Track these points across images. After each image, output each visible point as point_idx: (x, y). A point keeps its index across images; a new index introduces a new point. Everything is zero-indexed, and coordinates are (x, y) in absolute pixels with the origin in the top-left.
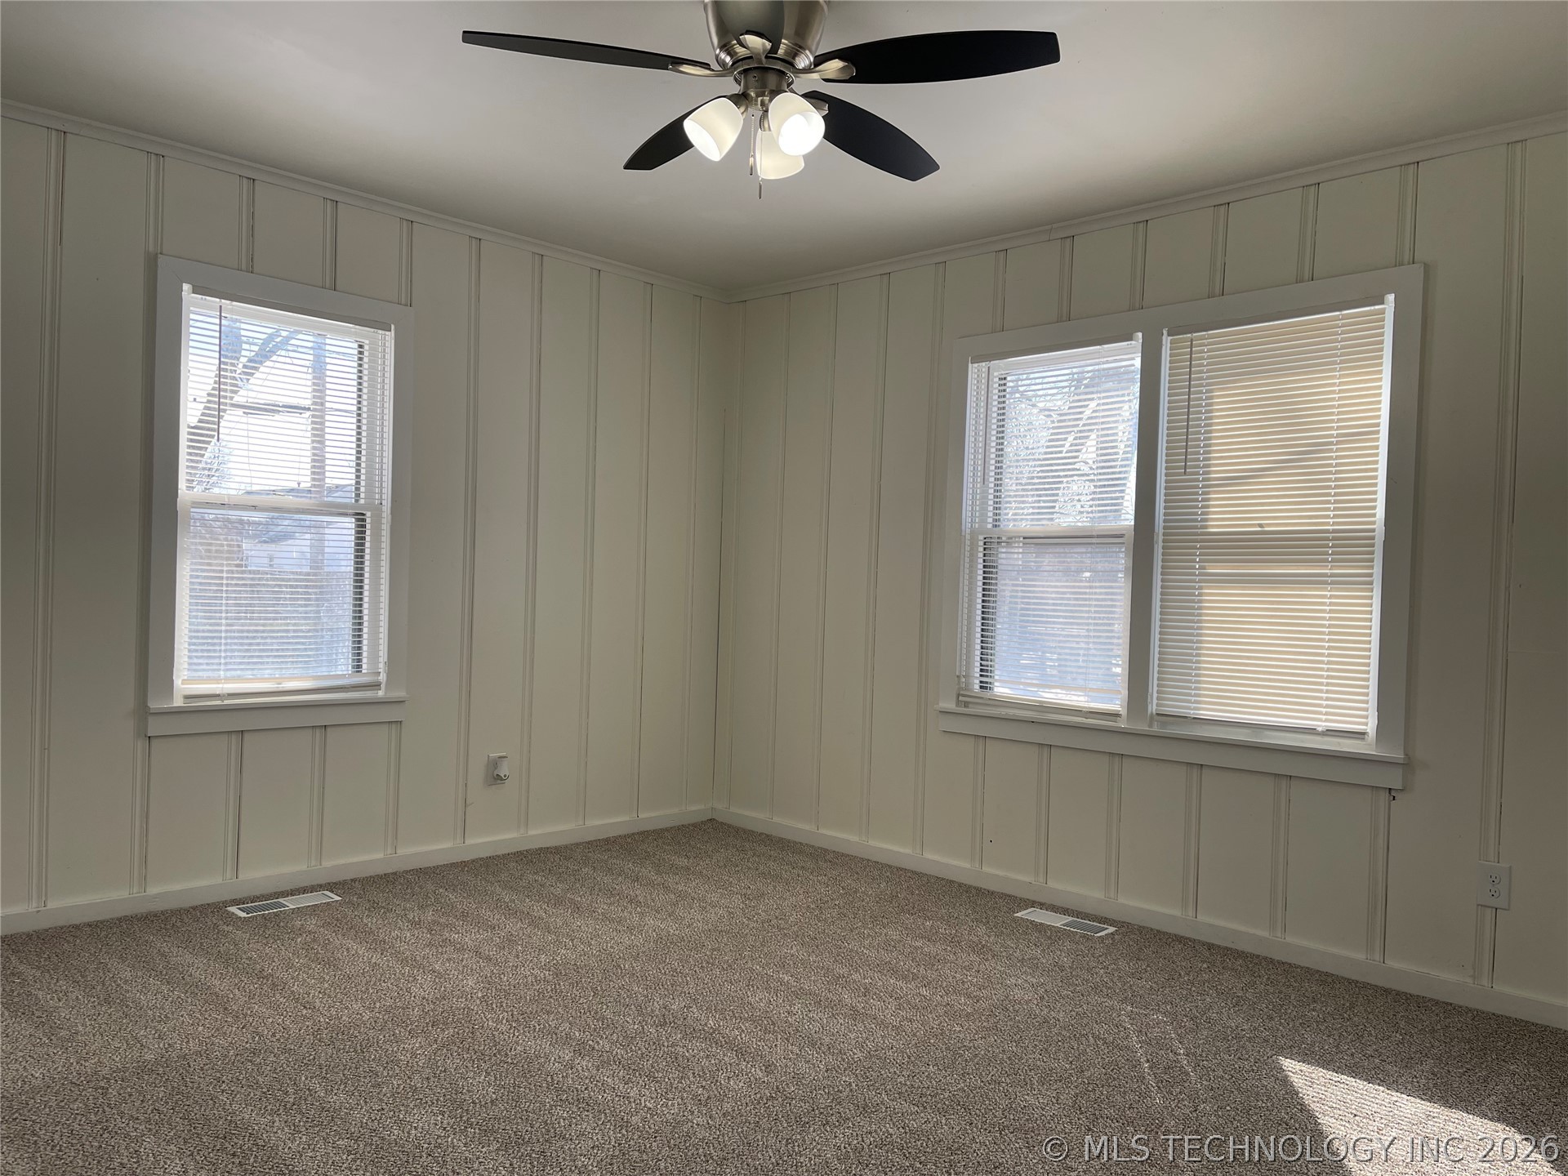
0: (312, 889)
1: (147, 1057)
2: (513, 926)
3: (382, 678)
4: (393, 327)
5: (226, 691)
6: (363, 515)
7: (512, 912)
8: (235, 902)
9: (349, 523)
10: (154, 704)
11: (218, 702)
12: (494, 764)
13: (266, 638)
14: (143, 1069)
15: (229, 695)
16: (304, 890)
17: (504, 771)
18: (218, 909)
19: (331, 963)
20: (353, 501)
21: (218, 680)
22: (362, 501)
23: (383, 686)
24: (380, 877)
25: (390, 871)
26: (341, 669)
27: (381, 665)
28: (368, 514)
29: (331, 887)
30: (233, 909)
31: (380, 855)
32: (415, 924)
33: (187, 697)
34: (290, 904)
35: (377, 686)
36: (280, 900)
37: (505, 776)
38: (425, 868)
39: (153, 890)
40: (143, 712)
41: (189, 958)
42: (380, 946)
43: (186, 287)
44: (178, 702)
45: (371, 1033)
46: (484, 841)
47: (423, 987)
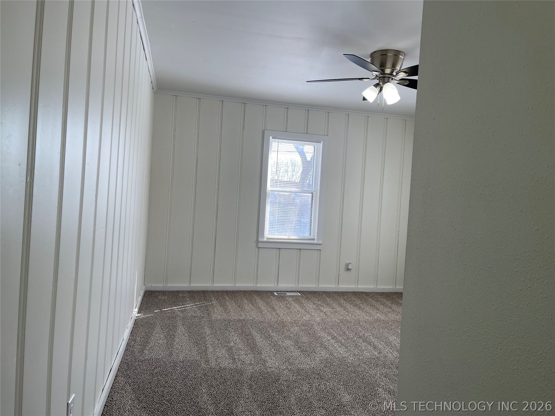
0: (295, 292)
1: (241, 319)
2: (339, 309)
3: (316, 237)
4: (322, 142)
5: (276, 238)
6: (313, 193)
7: (341, 305)
8: (276, 292)
9: (310, 195)
10: (260, 240)
11: (275, 240)
12: (347, 265)
13: (288, 225)
14: (239, 320)
15: (277, 239)
16: (293, 292)
17: (350, 267)
18: (272, 292)
19: (289, 308)
20: (311, 190)
21: (274, 235)
22: (313, 190)
23: (316, 240)
24: (313, 292)
25: (317, 291)
26: (307, 235)
27: (316, 234)
28: (314, 193)
29: (300, 292)
30: (275, 293)
31: (314, 286)
32: (314, 304)
33: (267, 238)
34: (288, 294)
35: (314, 239)
36: (287, 293)
37: (350, 269)
38: (326, 292)
39: (258, 285)
40: (257, 241)
41: (260, 301)
42: (303, 307)
43: (271, 137)
44: (265, 240)
45: (288, 324)
46: (344, 287)
47: (307, 317)
